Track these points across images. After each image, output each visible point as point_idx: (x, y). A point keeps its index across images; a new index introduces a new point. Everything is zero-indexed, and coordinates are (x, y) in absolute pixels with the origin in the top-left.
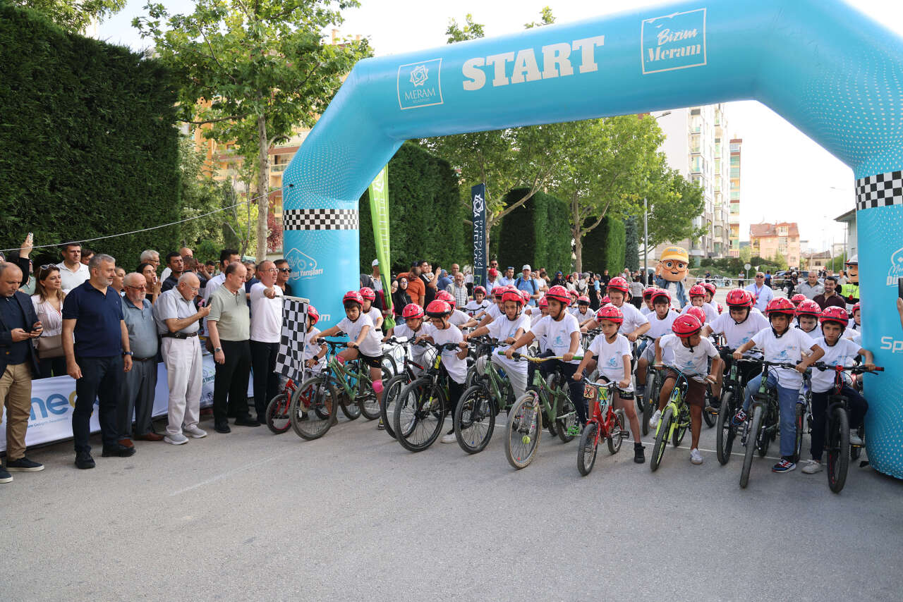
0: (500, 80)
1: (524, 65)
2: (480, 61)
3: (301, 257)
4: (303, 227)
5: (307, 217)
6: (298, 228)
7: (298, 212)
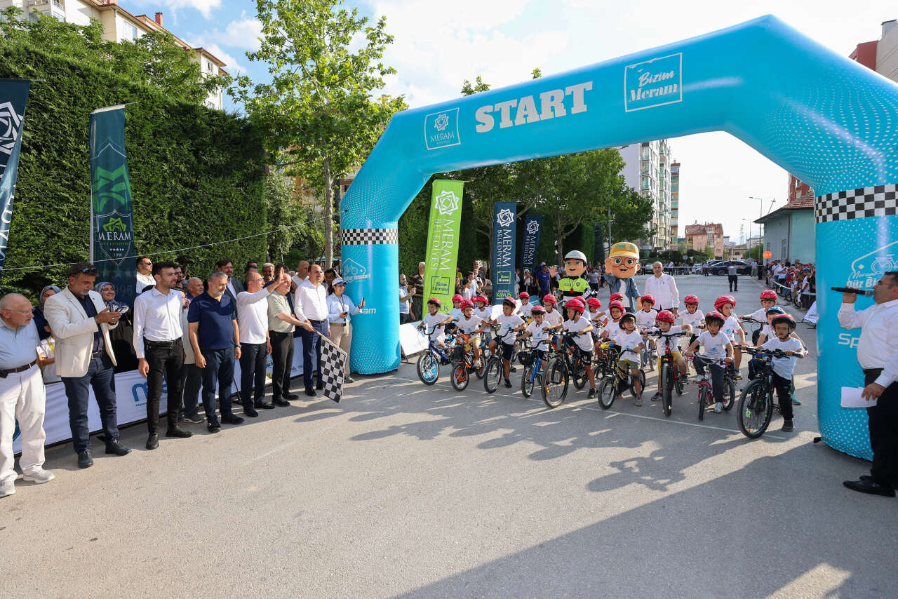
0: (506, 123)
1: (525, 109)
2: (489, 108)
3: (354, 265)
4: (355, 243)
5: (358, 235)
6: (352, 243)
7: (351, 231)
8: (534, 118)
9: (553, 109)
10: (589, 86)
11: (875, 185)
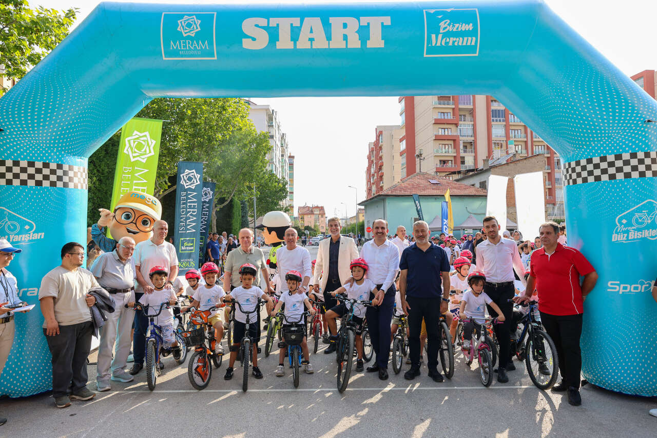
0: (285, 43)
1: (311, 32)
2: (263, 22)
4: (16, 182)
5: (23, 170)
6: (9, 182)
7: (9, 163)
8: (321, 43)
9: (345, 38)
10: (387, 20)
11: (630, 152)
